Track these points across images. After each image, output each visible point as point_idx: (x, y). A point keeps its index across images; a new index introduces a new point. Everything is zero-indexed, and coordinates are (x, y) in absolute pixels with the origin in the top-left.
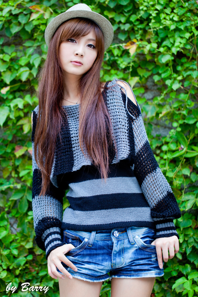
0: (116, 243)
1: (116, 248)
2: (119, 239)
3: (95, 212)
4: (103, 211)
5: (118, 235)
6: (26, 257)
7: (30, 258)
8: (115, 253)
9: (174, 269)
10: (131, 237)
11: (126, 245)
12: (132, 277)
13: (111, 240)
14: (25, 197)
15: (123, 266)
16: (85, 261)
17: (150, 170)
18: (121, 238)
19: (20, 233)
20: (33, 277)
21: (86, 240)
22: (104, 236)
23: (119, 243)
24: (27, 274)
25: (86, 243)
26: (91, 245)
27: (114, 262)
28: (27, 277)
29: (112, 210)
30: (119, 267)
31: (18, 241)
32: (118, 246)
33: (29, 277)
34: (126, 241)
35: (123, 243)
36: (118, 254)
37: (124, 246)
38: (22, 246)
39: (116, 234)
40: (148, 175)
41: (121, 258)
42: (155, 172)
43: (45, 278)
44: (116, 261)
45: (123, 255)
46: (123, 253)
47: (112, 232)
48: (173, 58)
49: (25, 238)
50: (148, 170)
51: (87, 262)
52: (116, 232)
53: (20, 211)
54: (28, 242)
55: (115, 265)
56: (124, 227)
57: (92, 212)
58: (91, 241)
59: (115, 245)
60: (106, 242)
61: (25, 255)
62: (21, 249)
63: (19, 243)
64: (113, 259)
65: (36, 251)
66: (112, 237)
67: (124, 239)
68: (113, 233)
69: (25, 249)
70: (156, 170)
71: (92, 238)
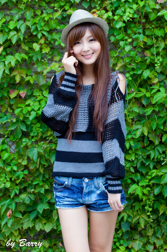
0: (85, 187)
1: (86, 190)
2: (88, 184)
3: (71, 163)
4: (76, 163)
5: (87, 181)
6: (23, 171)
7: (26, 172)
8: (85, 193)
9: (128, 177)
10: (96, 184)
11: (93, 189)
12: (98, 212)
13: (82, 184)
14: (19, 127)
15: (90, 203)
16: (65, 196)
17: (109, 138)
18: (90, 183)
19: (17, 152)
20: (29, 184)
21: (66, 183)
22: (78, 181)
23: (88, 187)
24: (24, 183)
25: (66, 185)
26: (70, 186)
27: (84, 199)
28: (24, 185)
29: (83, 164)
30: (88, 203)
31: (16, 159)
32: (87, 189)
33: (26, 185)
34: (93, 186)
35: (91, 187)
36: (87, 195)
37: (92, 189)
38: (19, 163)
39: (86, 180)
40: (106, 141)
41: (89, 197)
42: (112, 141)
43: (37, 186)
44: (85, 199)
45: (91, 195)
46: (91, 194)
47: (83, 178)
48: (124, 25)
49: (21, 156)
50: (107, 138)
51: (66, 196)
52: (86, 179)
53: (16, 137)
54: (23, 159)
55: (85, 201)
56: (91, 176)
57: (69, 163)
58: (70, 184)
59: (84, 188)
60: (80, 185)
61: (22, 169)
62: (19, 165)
63: (17, 160)
64: (84, 198)
65: (30, 167)
66: (83, 183)
67: (91, 185)
68: (84, 180)
69: (22, 165)
70: (112, 140)
71: (70, 181)
